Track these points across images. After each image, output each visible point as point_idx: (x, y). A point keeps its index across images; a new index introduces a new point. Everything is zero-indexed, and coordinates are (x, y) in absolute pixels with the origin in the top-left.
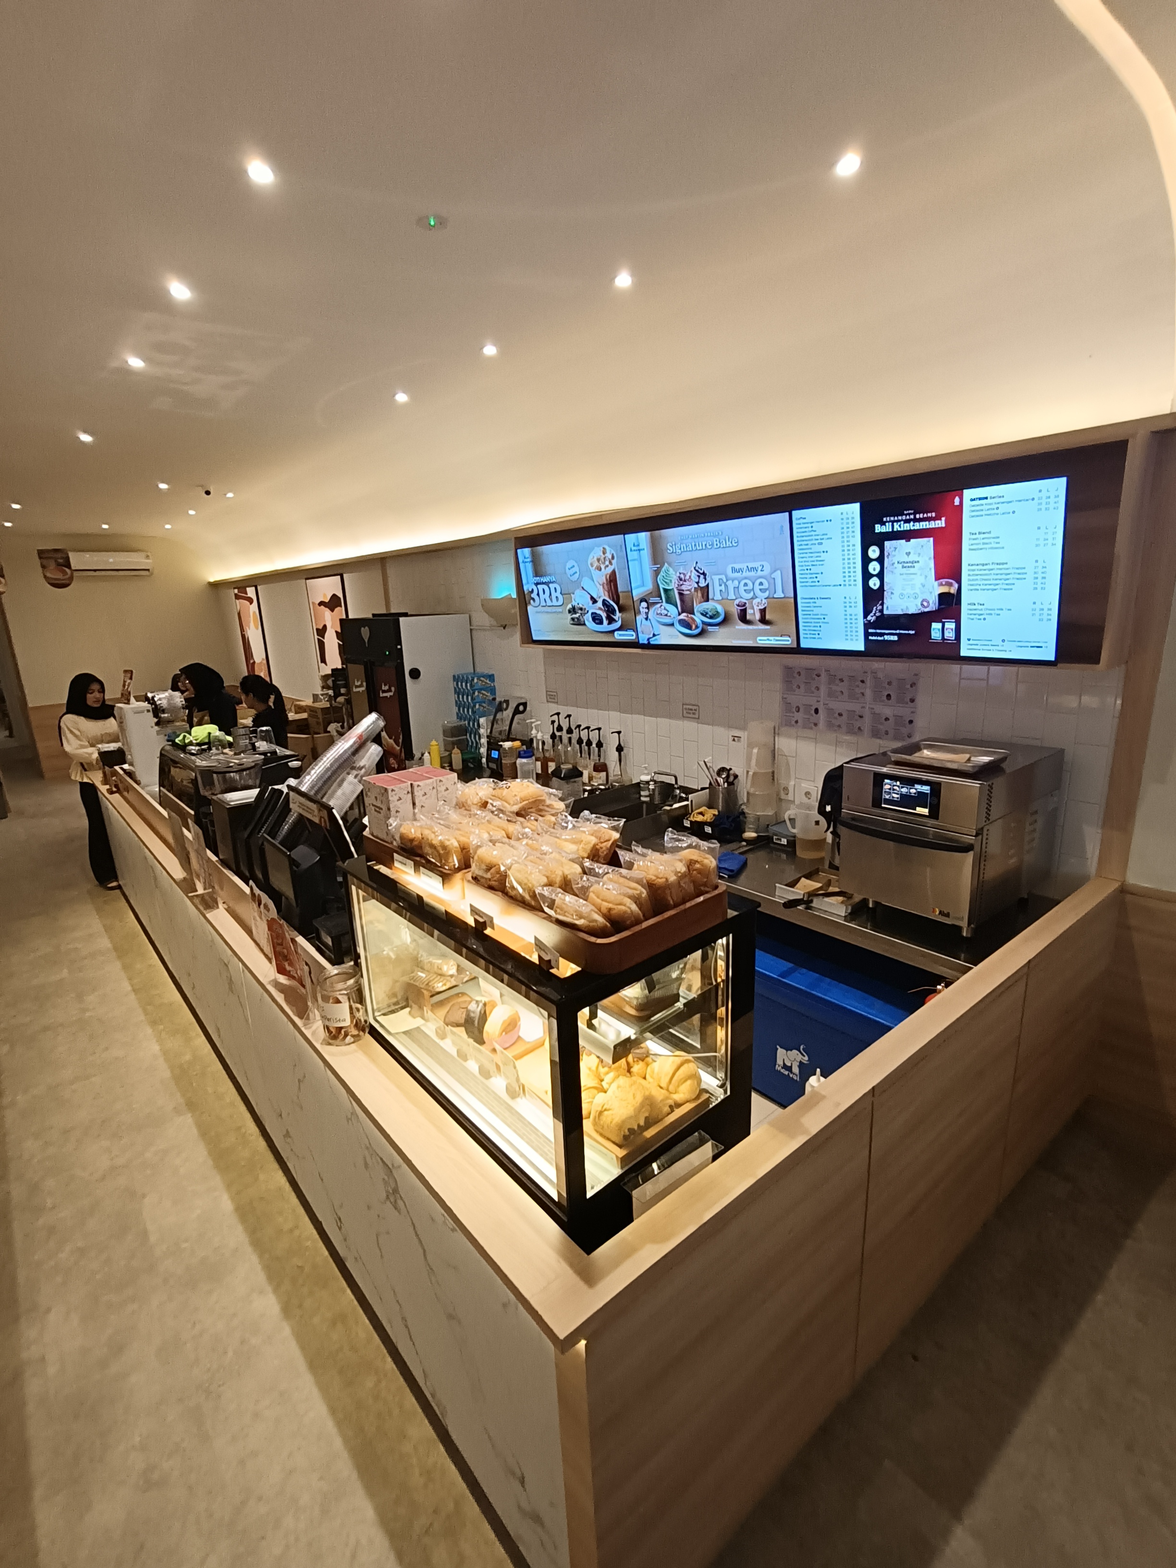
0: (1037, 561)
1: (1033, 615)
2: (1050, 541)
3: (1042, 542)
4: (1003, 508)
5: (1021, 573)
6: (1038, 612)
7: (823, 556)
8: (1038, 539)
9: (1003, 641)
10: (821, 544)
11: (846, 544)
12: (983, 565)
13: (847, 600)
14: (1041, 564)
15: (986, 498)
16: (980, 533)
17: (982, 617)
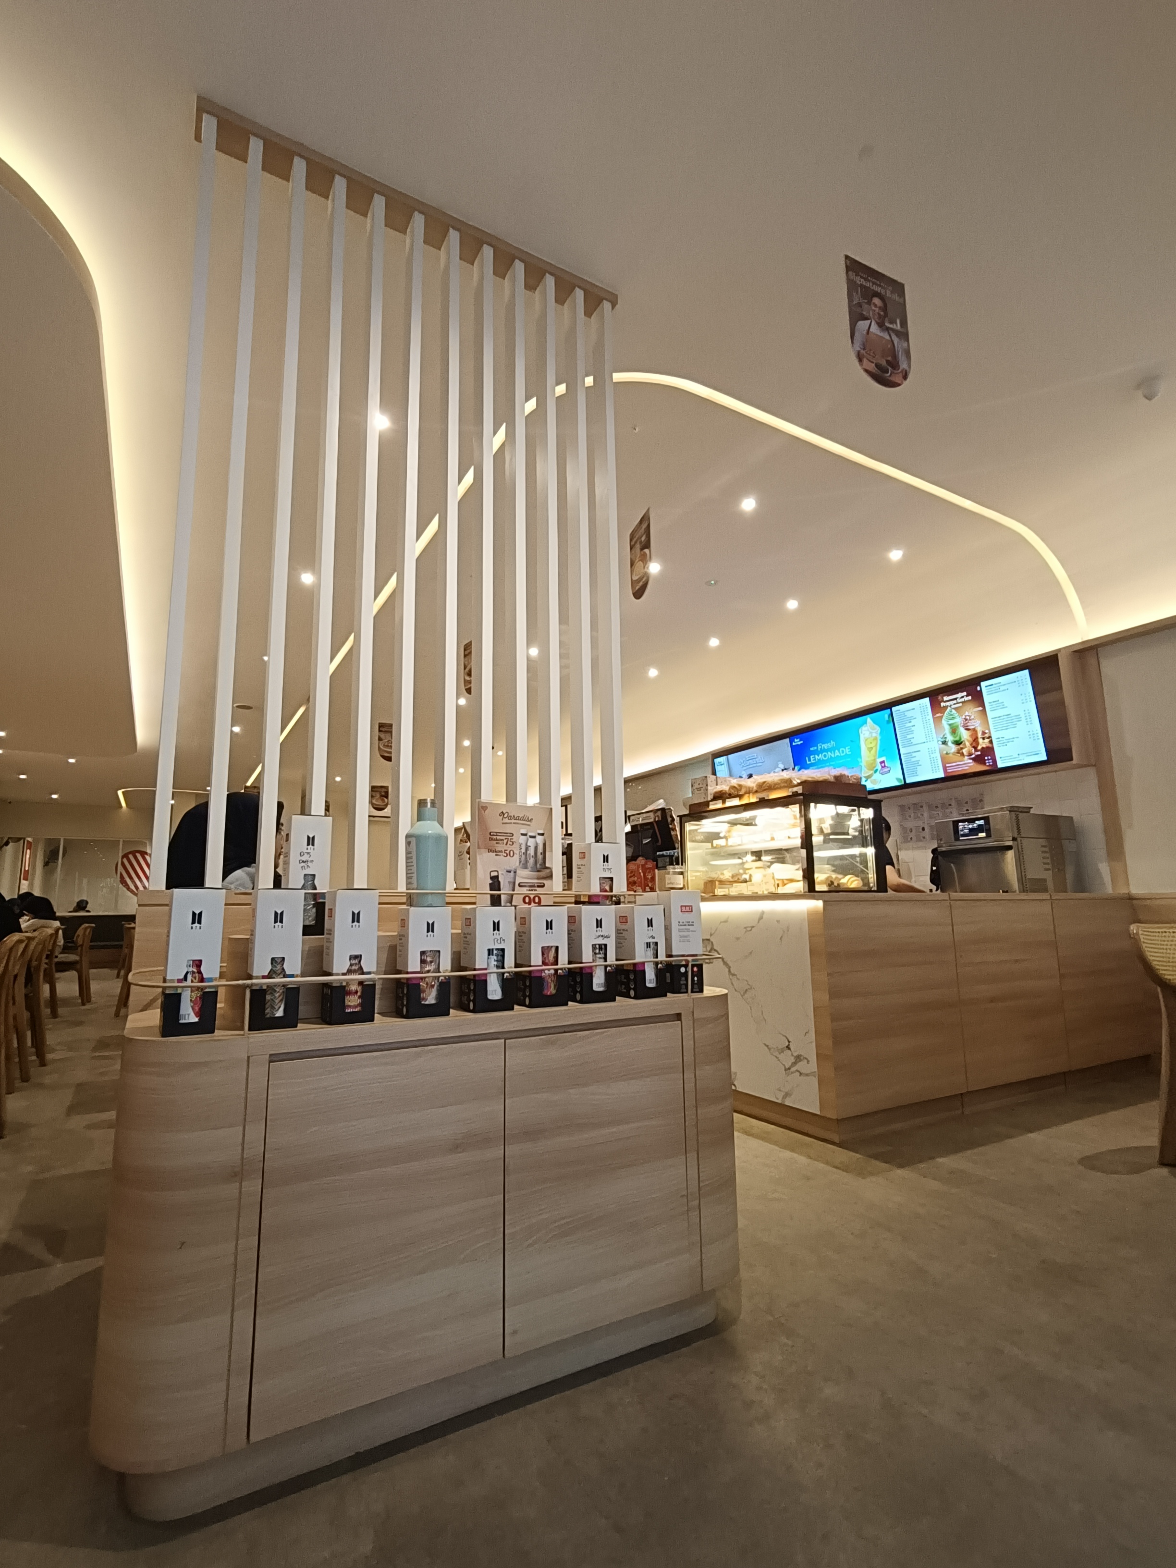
0: (1025, 711)
1: (1030, 738)
2: (1028, 700)
3: (1024, 701)
4: (1002, 688)
5: (1018, 717)
6: (1032, 736)
7: (913, 728)
8: (1022, 700)
9: (1019, 755)
10: (910, 722)
11: (924, 720)
12: (999, 717)
13: (930, 750)
14: (1027, 712)
15: (992, 685)
16: (994, 702)
17: (1005, 744)
